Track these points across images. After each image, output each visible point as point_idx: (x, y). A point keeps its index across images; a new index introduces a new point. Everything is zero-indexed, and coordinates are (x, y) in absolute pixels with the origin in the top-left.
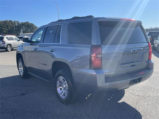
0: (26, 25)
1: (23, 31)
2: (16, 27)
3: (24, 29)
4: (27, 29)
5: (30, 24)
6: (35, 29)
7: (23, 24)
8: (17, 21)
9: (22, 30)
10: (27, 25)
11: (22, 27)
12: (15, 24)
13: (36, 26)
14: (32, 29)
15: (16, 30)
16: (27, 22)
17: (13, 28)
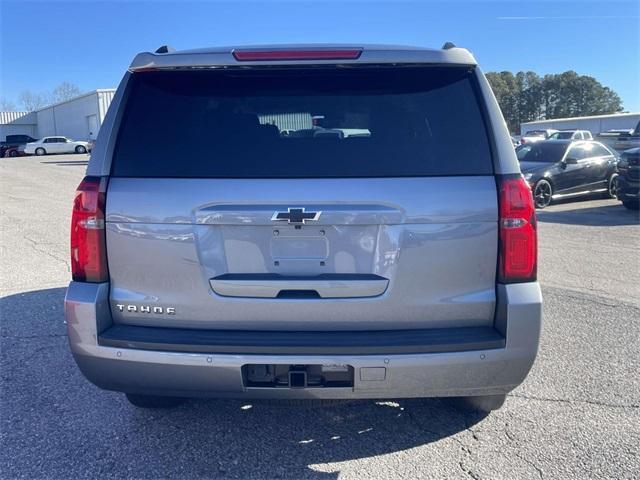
0: (563, 84)
1: (549, 109)
2: (522, 95)
3: (554, 104)
4: (563, 102)
5: (579, 79)
6: (599, 99)
7: (551, 84)
8: (529, 73)
9: (544, 108)
10: (569, 83)
11: (547, 96)
12: (520, 84)
13: (605, 88)
14: (588, 99)
15: (521, 107)
16: (567, 75)
17: (511, 99)
